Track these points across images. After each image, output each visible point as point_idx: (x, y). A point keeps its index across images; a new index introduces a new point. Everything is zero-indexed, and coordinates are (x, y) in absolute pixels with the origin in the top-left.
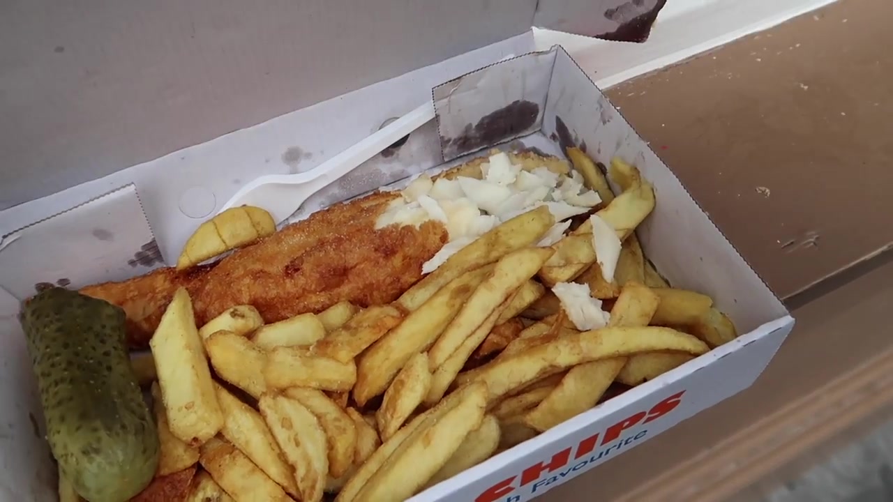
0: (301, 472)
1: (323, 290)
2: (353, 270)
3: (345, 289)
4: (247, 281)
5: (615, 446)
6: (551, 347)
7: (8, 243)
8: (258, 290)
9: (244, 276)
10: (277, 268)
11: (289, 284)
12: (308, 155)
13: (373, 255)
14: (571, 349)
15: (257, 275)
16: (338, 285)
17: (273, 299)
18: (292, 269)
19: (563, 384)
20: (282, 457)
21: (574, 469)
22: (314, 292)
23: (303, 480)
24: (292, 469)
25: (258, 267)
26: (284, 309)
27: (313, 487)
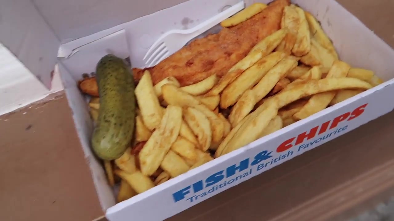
0: (200, 137)
1: (204, 71)
2: (216, 62)
3: (213, 70)
4: (171, 70)
5: (334, 132)
6: (305, 86)
7: (74, 53)
8: (176, 73)
9: (169, 68)
10: (182, 64)
11: (189, 69)
12: (192, 21)
13: (224, 55)
14: (314, 87)
15: (175, 67)
16: (210, 69)
17: (183, 76)
18: (189, 64)
19: (309, 102)
20: (193, 132)
21: (316, 142)
22: (200, 72)
23: (201, 140)
24: (197, 137)
25: (174, 64)
26: (188, 80)
27: (206, 141)
